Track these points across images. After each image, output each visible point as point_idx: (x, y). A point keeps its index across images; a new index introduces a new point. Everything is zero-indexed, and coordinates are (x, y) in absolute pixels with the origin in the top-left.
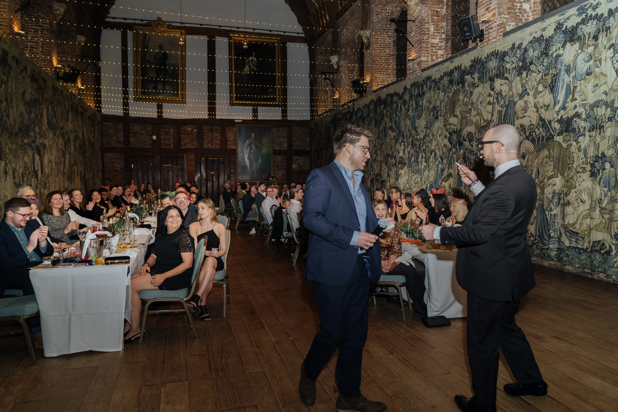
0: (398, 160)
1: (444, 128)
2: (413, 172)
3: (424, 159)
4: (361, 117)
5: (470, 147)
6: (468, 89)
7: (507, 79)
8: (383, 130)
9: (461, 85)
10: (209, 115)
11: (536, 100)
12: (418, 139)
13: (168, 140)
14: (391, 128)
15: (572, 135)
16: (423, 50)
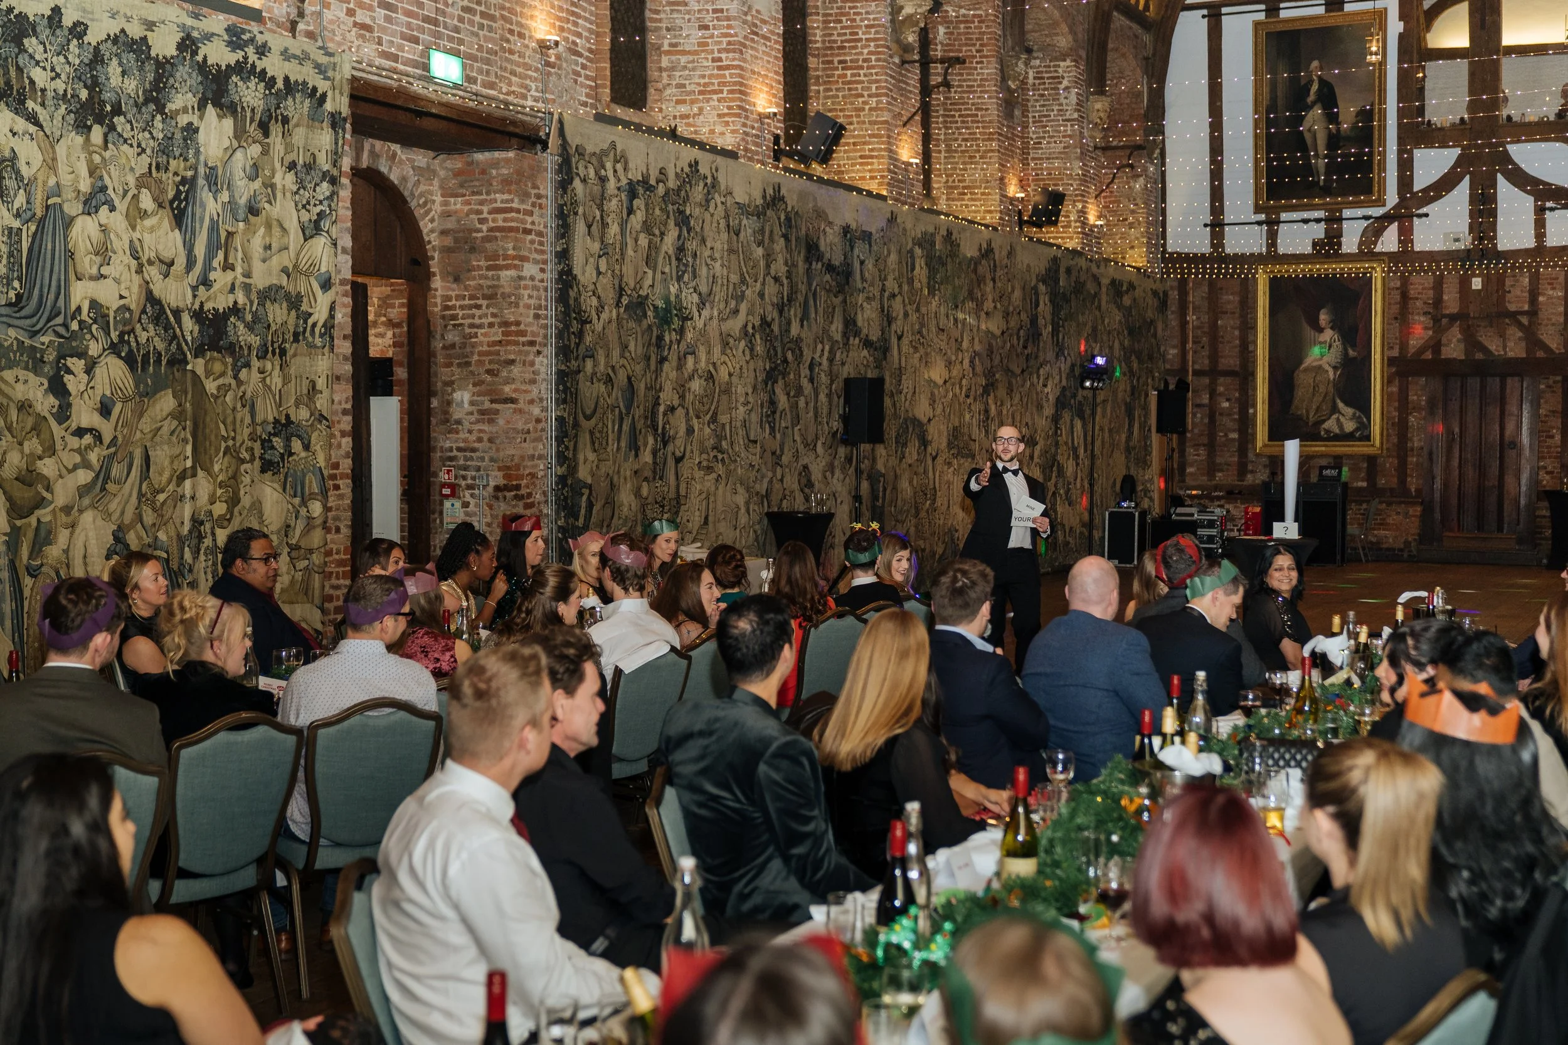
7: (33, 119)
11: (134, 235)
15: (229, 360)
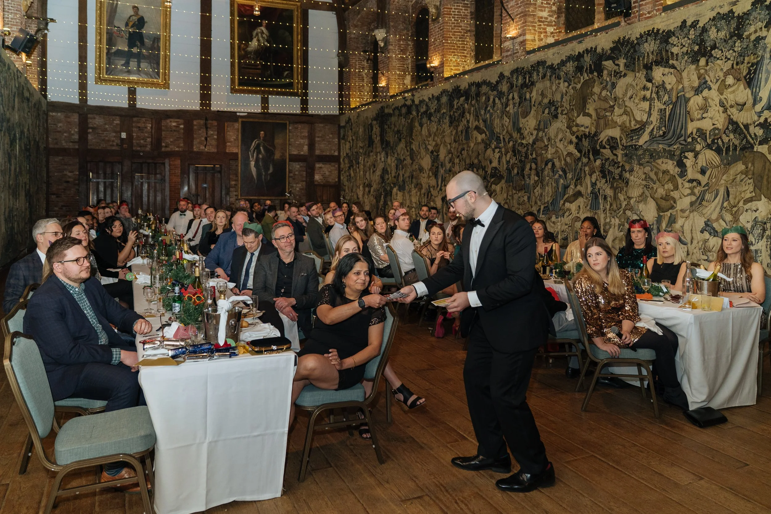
0: (489, 172)
1: (568, 130)
2: (515, 188)
3: (533, 172)
4: (425, 112)
5: (612, 157)
6: (608, 79)
7: (673, 67)
8: (464, 132)
9: (595, 74)
10: (201, 105)
11: (722, 97)
12: (523, 144)
13: (143, 139)
14: (477, 128)
16: (529, 26)
